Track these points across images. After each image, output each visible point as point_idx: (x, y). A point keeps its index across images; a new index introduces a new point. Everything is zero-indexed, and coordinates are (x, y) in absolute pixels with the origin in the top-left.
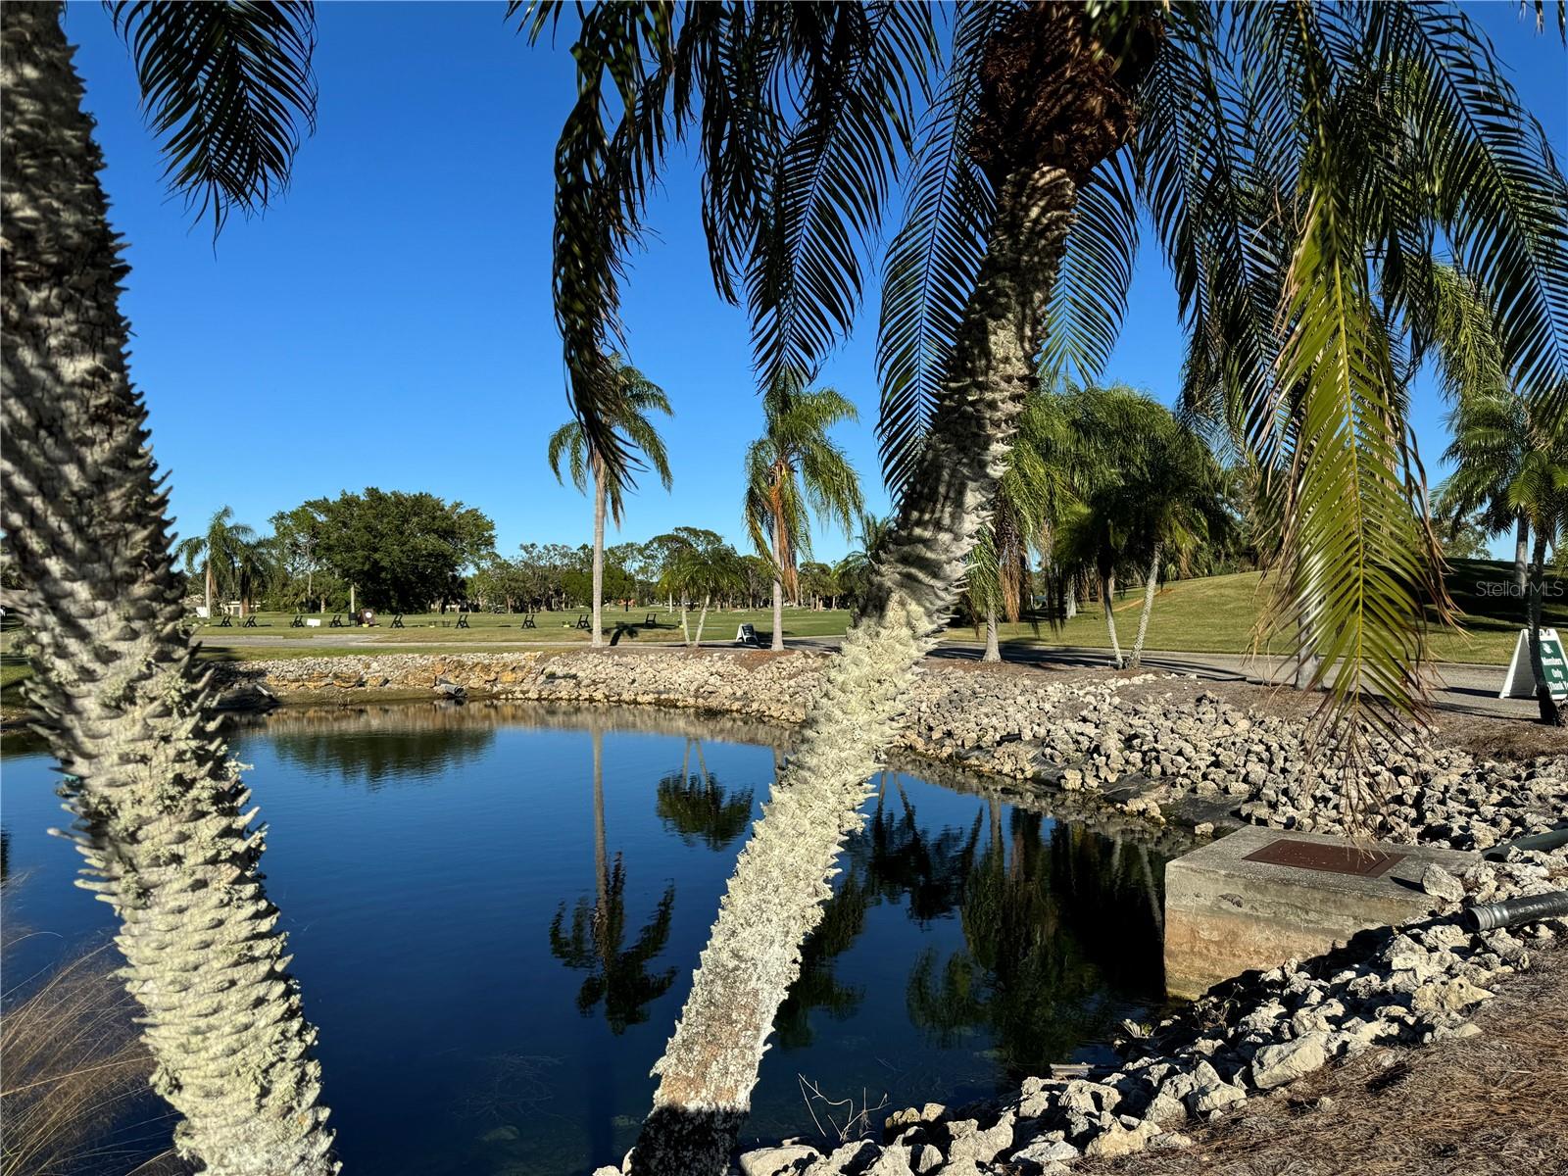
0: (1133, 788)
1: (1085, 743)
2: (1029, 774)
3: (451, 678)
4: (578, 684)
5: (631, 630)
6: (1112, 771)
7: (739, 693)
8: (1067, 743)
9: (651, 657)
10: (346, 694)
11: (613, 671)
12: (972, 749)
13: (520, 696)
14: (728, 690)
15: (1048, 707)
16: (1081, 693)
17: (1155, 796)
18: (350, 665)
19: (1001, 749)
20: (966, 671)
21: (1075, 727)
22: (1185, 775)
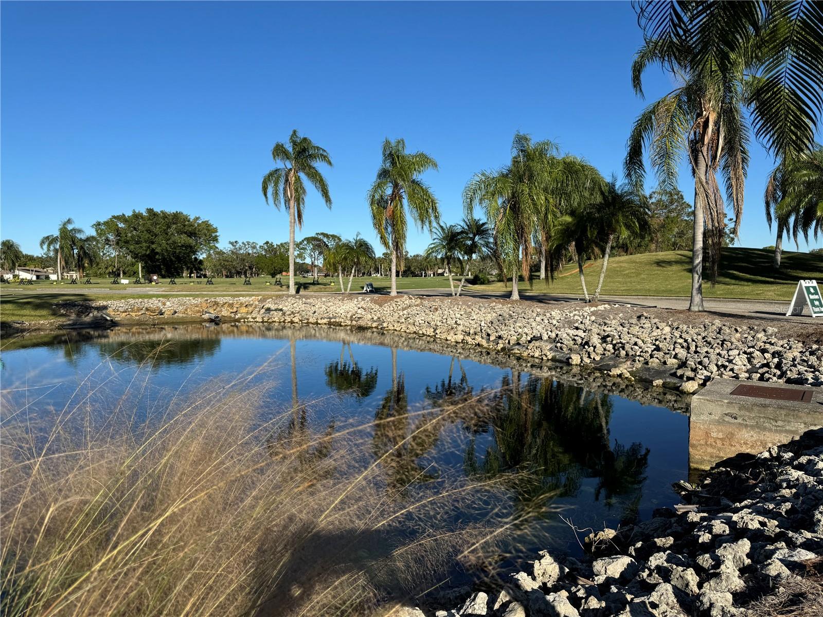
0: (611, 363)
1: (579, 341)
2: (550, 357)
3: (211, 311)
4: (284, 314)
5: (306, 286)
6: (597, 354)
7: (375, 318)
8: (569, 341)
9: (323, 299)
10: (153, 319)
11: (303, 307)
12: (514, 345)
13: (252, 320)
14: (369, 317)
15: (555, 322)
16: (572, 315)
17: (626, 366)
18: (154, 303)
19: (531, 345)
20: (503, 305)
21: (572, 332)
22: (640, 356)
